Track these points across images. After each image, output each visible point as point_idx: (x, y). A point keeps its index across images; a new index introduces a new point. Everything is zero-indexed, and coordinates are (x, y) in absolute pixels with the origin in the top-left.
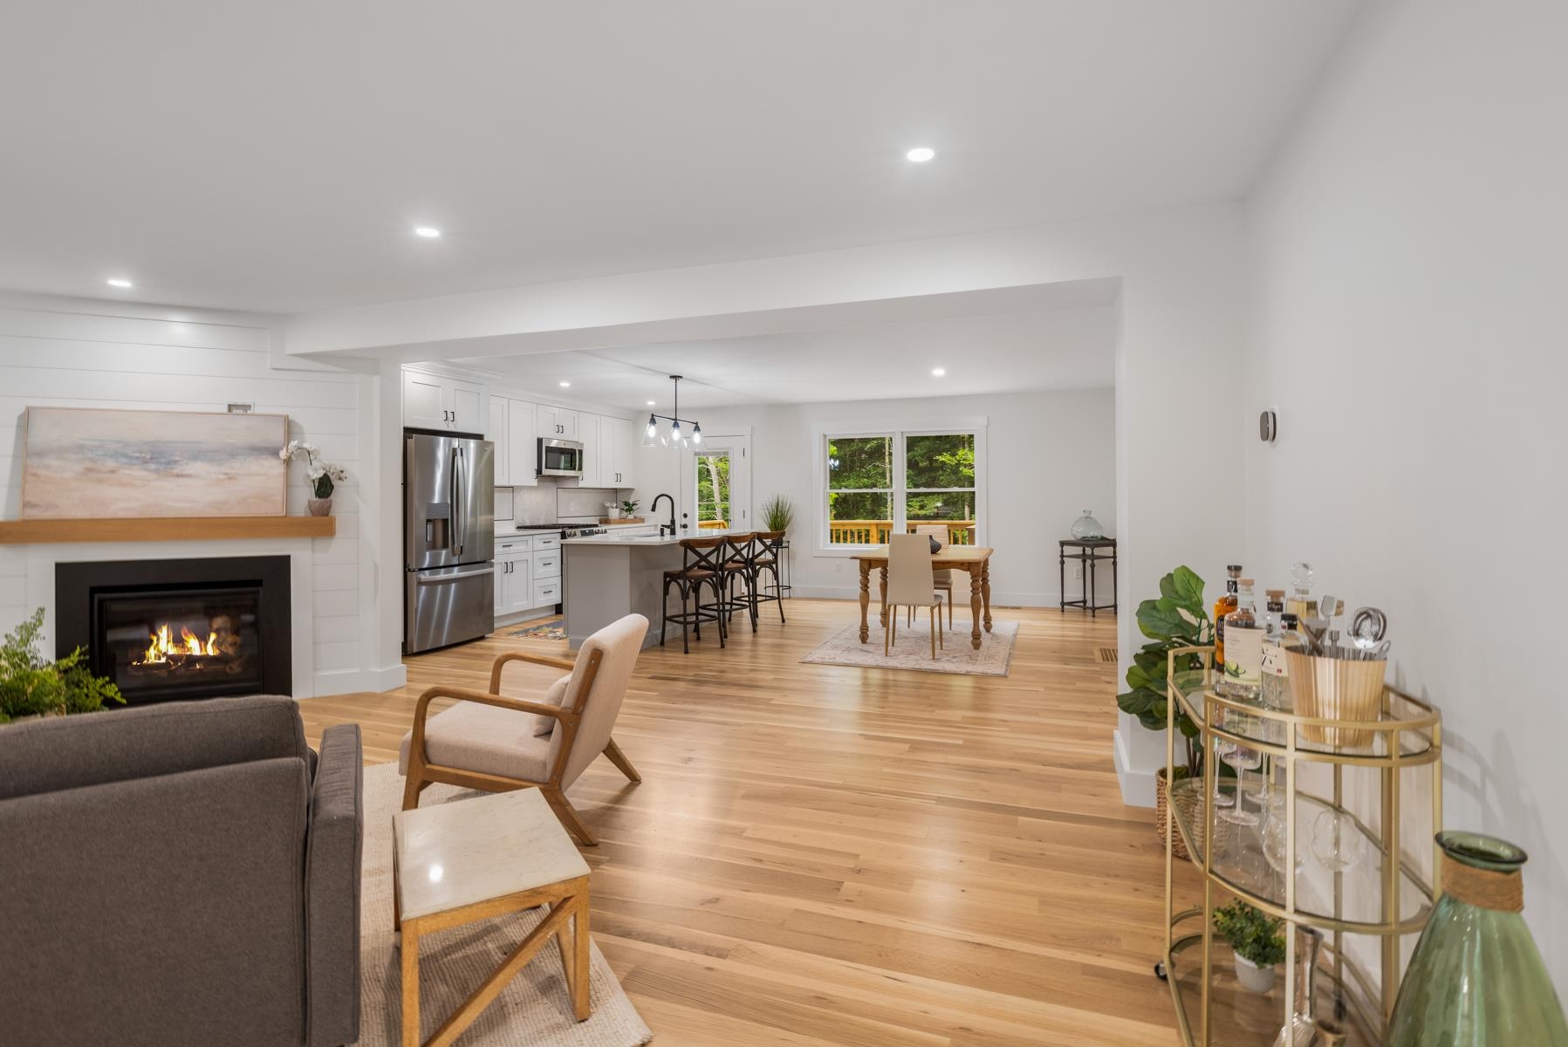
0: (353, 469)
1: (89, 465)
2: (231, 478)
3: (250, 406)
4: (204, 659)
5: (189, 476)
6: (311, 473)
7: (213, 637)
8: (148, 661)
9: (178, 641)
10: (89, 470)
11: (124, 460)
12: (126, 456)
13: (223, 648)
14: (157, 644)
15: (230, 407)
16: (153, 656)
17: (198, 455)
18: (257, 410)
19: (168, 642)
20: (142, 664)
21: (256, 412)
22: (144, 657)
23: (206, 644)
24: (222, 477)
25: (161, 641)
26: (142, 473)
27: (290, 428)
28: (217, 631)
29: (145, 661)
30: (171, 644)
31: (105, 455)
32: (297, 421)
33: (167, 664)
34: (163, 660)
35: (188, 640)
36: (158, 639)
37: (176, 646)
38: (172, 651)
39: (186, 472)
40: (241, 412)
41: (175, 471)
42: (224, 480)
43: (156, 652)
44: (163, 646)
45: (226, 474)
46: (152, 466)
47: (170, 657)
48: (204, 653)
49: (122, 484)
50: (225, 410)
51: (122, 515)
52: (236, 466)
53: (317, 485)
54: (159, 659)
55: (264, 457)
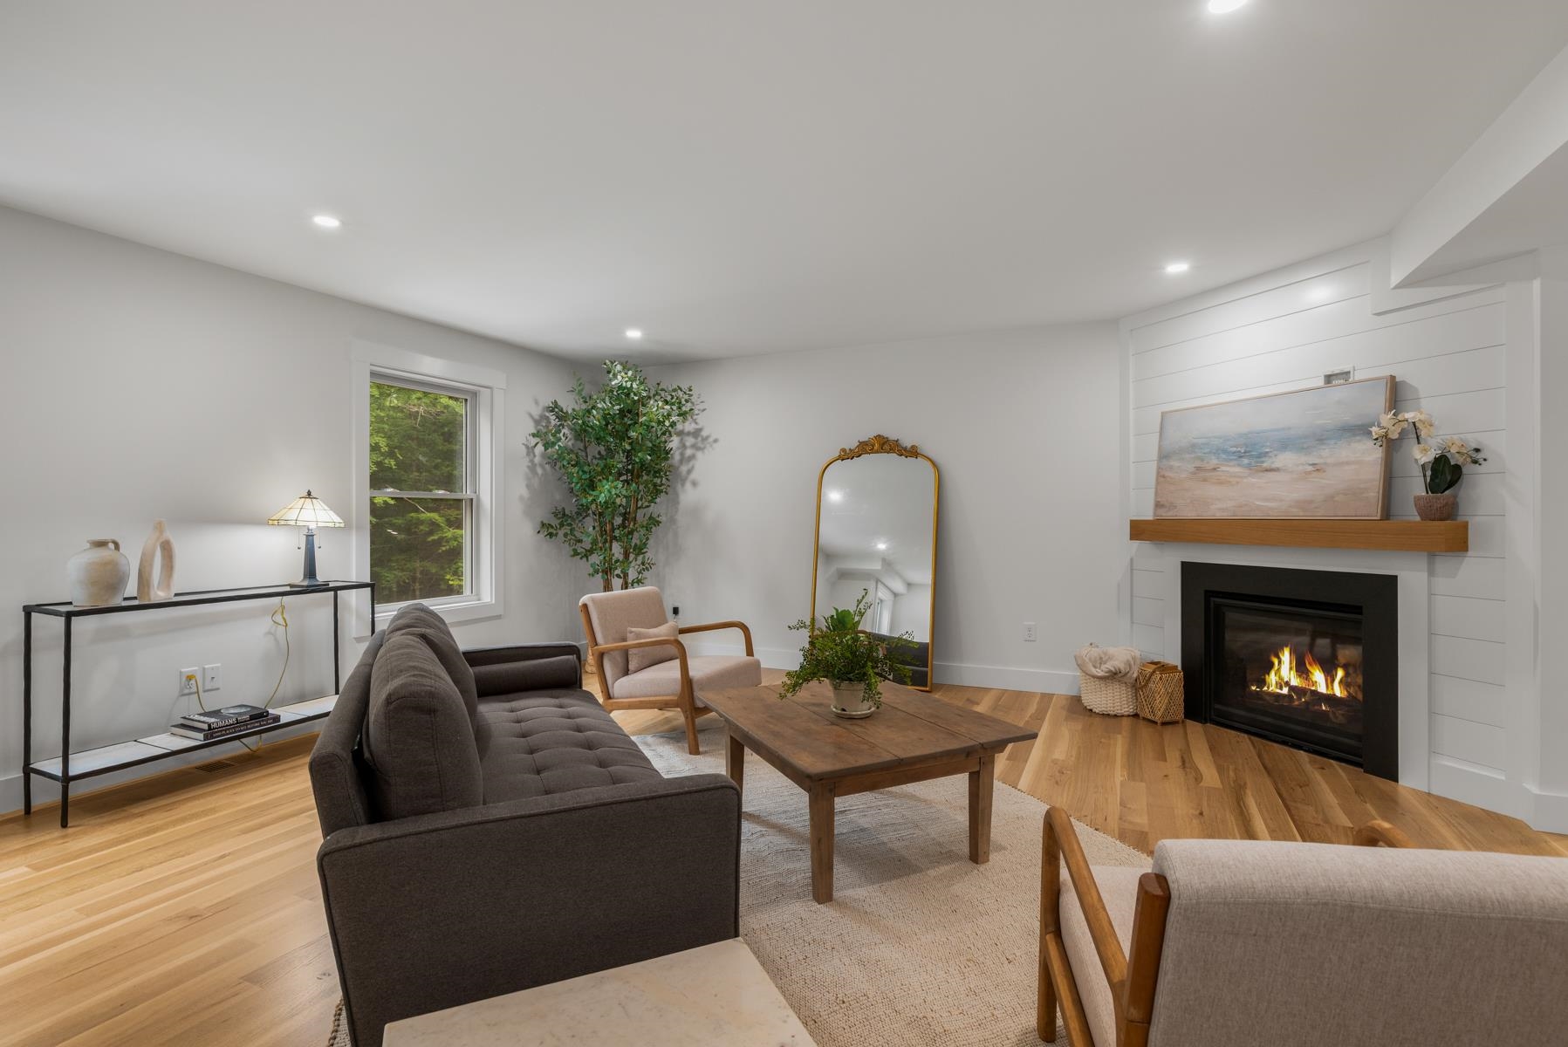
0: (1495, 444)
1: (1198, 464)
2: (1318, 469)
3: (1348, 373)
4: (1330, 699)
5: (1277, 470)
6: (1418, 457)
7: (1340, 673)
8: (1268, 688)
9: (1302, 670)
10: (1199, 469)
11: (1224, 456)
12: (1225, 451)
13: (1351, 691)
14: (1279, 669)
15: (1329, 379)
16: (1274, 683)
17: (1285, 445)
18: (1358, 376)
19: (1291, 669)
20: (1261, 691)
21: (1356, 379)
22: (1262, 682)
23: (1333, 681)
24: (1310, 468)
25: (1282, 666)
26: (1237, 469)
27: (1396, 393)
28: (1345, 667)
29: (1265, 688)
30: (1293, 673)
31: (1210, 452)
32: (1408, 381)
33: (1289, 696)
34: (1285, 691)
35: (1312, 671)
36: (1280, 662)
37: (1300, 676)
38: (1296, 681)
39: (1274, 466)
40: (1342, 381)
41: (1265, 465)
42: (1310, 473)
43: (1277, 678)
44: (1283, 674)
45: (1314, 464)
46: (1246, 461)
47: (1292, 688)
48: (1330, 692)
49: (1221, 483)
50: (1321, 382)
51: (1219, 515)
52: (1325, 454)
53: (1429, 473)
54: (1281, 688)
55: (1358, 438)
